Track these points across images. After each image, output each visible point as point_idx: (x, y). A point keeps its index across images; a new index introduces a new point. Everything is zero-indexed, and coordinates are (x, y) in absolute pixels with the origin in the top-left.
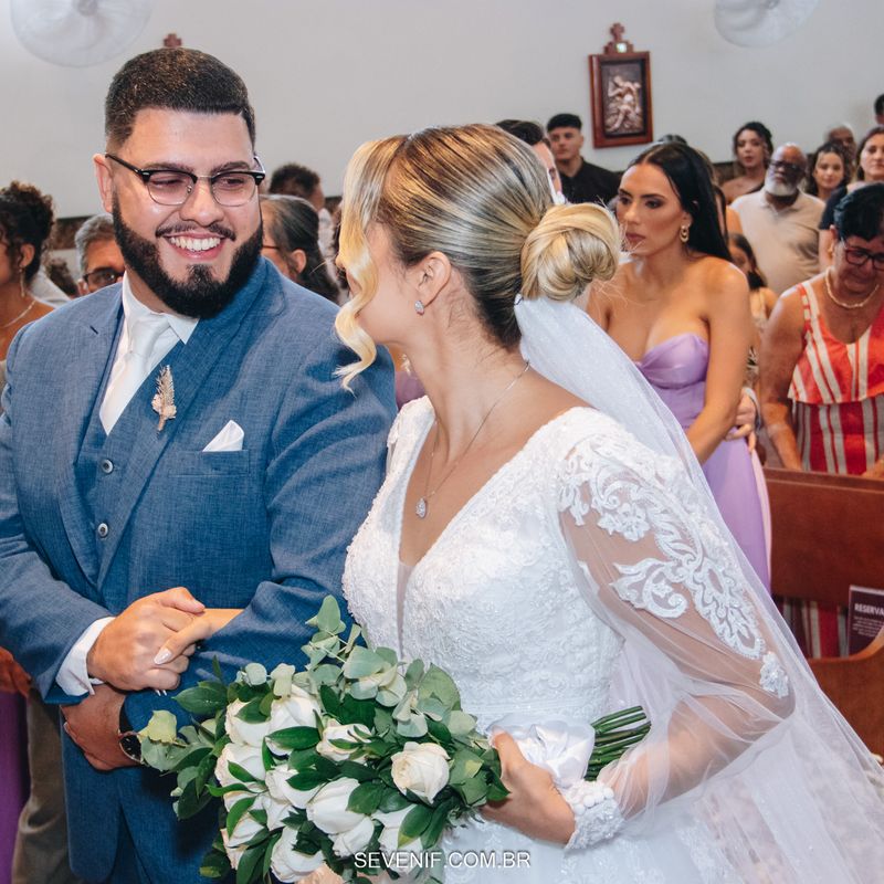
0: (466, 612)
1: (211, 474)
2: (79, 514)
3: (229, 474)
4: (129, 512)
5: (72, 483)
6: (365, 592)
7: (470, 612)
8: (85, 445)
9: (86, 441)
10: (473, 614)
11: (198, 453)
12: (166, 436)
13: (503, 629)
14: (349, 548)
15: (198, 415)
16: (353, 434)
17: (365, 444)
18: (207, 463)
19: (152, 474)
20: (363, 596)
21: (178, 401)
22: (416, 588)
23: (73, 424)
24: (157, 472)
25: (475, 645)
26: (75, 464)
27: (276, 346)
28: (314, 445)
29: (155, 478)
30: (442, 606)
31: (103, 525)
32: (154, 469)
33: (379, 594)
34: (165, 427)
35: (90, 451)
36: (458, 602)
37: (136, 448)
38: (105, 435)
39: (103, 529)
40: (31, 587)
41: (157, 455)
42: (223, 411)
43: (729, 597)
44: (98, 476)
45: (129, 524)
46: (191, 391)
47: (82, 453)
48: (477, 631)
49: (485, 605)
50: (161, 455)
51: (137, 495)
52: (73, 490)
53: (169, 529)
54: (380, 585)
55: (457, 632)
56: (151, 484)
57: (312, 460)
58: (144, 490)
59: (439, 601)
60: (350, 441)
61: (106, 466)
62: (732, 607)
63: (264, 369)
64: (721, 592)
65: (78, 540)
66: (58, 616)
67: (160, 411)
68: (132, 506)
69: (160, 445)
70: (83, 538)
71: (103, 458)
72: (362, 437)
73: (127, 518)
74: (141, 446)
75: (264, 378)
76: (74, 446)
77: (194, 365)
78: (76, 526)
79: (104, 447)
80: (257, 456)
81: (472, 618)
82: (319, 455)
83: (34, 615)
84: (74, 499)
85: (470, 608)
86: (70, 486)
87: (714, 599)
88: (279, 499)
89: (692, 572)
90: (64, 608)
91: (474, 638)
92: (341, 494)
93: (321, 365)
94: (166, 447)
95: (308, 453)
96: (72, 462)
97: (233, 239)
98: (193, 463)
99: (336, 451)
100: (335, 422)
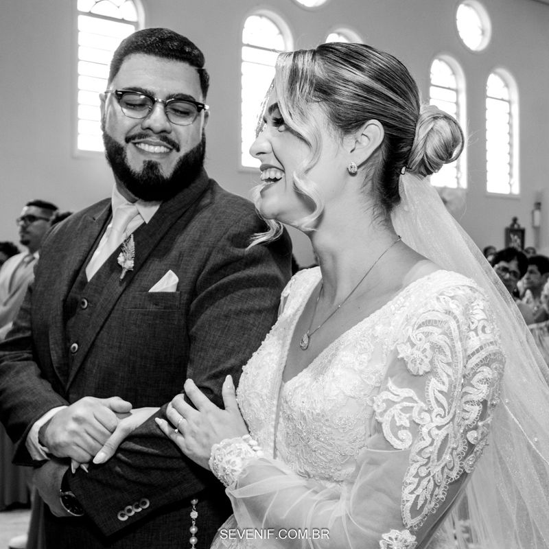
0: (324, 424)
1: (152, 308)
2: (60, 335)
3: (164, 309)
4: (95, 335)
5: (59, 313)
6: (252, 402)
7: (327, 424)
8: (74, 289)
9: (74, 286)
10: (330, 426)
11: (145, 293)
12: (125, 283)
13: (354, 441)
14: (244, 368)
15: (148, 268)
16: (256, 286)
17: (264, 295)
18: (150, 300)
19: (113, 309)
20: (250, 405)
21: (136, 259)
22: (287, 403)
23: (67, 274)
24: (116, 307)
25: (330, 454)
26: (65, 301)
27: (209, 222)
28: (226, 290)
29: (115, 311)
30: (304, 419)
31: (75, 345)
32: (115, 305)
33: (262, 405)
34: (125, 277)
35: (76, 293)
36: (318, 414)
37: (105, 291)
38: (87, 282)
39: (74, 348)
40: (22, 382)
41: (117, 296)
42: (165, 265)
43: (439, 469)
44: (78, 310)
45: (93, 344)
46: (146, 252)
47: (71, 293)
48: (331, 442)
49: (341, 419)
50: (121, 295)
51: (101, 323)
52: (59, 318)
53: (120, 348)
54: (264, 398)
55: (315, 441)
56: (111, 315)
57: (222, 301)
58: (106, 320)
59: (303, 414)
60: (252, 290)
61: (83, 303)
62: (433, 477)
63: (198, 237)
64: (438, 460)
65: (57, 353)
66: (31, 403)
67: (122, 265)
68: (97, 331)
69: (121, 289)
70: (60, 352)
71: (82, 298)
72: (263, 290)
73: (93, 338)
74: (108, 290)
75: (196, 244)
76: (65, 288)
77: (151, 236)
78: (57, 343)
79: (84, 291)
80: (185, 296)
81: (329, 429)
82: (228, 298)
83: (17, 401)
84: (59, 325)
85: (327, 420)
86: (57, 315)
87: (429, 458)
88: (197, 329)
89: (434, 425)
90: (36, 398)
91: (329, 448)
92: (242, 327)
93: (239, 234)
94: (125, 290)
95: (220, 296)
96: (62, 299)
97: (178, 150)
98: (141, 299)
99: (241, 297)
100: (243, 275)
